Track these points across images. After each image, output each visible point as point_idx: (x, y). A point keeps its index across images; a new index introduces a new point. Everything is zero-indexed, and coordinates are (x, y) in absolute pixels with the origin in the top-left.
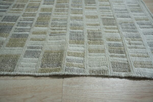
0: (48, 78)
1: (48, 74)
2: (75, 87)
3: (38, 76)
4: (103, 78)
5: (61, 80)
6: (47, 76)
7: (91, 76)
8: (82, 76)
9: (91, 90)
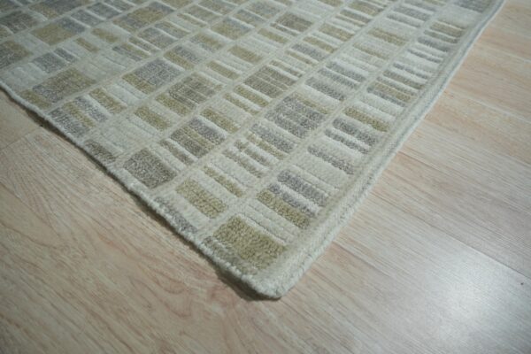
0: (24, 112)
1: (27, 104)
2: (39, 149)
3: (13, 100)
4: (97, 167)
5: (36, 126)
6: (24, 107)
7: (81, 149)
8: (69, 140)
9: (53, 170)
